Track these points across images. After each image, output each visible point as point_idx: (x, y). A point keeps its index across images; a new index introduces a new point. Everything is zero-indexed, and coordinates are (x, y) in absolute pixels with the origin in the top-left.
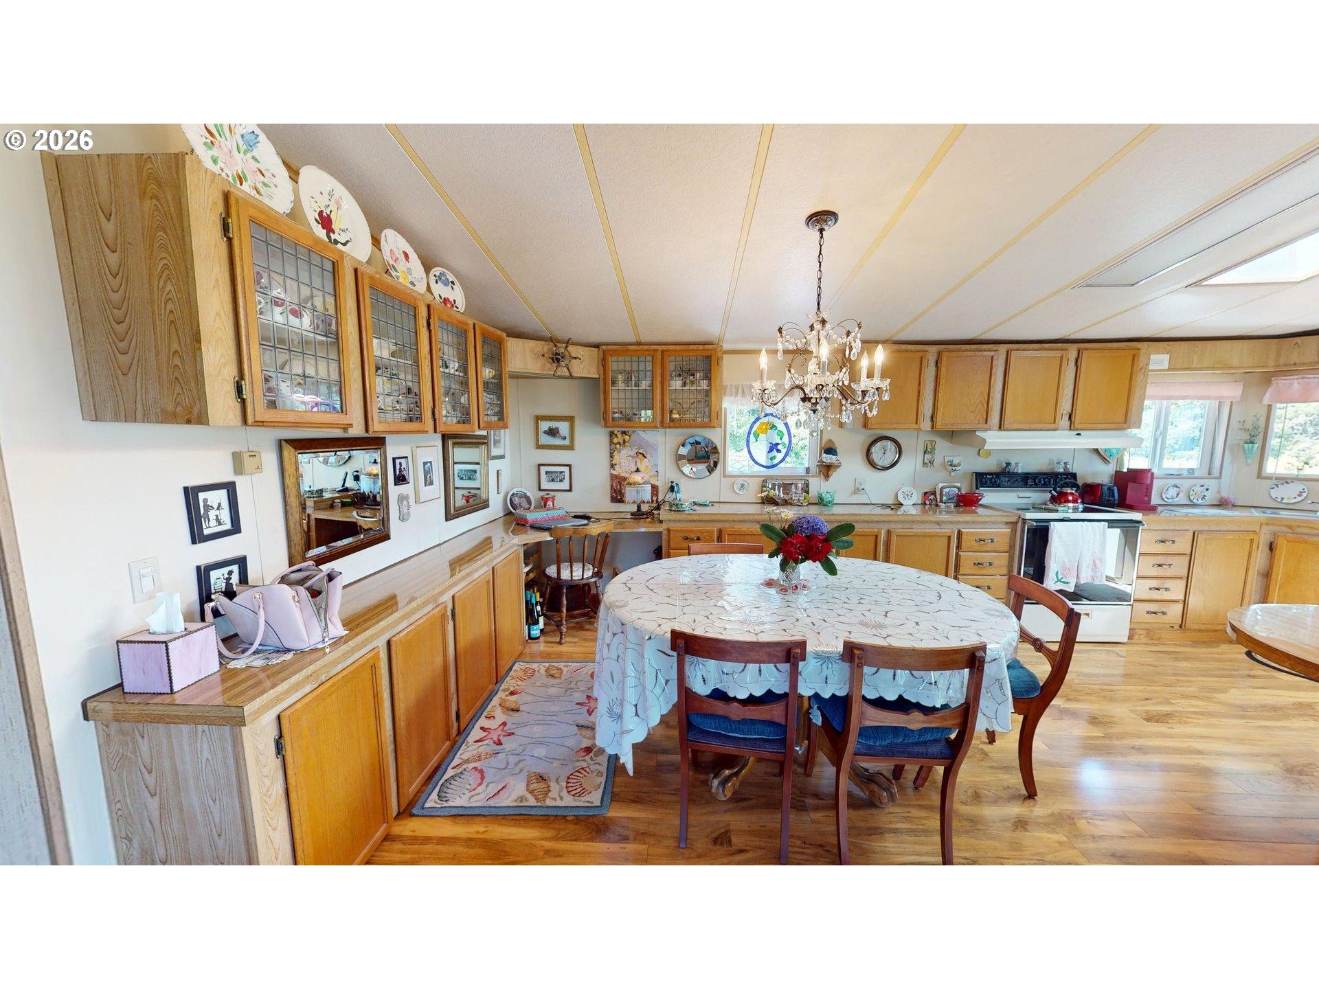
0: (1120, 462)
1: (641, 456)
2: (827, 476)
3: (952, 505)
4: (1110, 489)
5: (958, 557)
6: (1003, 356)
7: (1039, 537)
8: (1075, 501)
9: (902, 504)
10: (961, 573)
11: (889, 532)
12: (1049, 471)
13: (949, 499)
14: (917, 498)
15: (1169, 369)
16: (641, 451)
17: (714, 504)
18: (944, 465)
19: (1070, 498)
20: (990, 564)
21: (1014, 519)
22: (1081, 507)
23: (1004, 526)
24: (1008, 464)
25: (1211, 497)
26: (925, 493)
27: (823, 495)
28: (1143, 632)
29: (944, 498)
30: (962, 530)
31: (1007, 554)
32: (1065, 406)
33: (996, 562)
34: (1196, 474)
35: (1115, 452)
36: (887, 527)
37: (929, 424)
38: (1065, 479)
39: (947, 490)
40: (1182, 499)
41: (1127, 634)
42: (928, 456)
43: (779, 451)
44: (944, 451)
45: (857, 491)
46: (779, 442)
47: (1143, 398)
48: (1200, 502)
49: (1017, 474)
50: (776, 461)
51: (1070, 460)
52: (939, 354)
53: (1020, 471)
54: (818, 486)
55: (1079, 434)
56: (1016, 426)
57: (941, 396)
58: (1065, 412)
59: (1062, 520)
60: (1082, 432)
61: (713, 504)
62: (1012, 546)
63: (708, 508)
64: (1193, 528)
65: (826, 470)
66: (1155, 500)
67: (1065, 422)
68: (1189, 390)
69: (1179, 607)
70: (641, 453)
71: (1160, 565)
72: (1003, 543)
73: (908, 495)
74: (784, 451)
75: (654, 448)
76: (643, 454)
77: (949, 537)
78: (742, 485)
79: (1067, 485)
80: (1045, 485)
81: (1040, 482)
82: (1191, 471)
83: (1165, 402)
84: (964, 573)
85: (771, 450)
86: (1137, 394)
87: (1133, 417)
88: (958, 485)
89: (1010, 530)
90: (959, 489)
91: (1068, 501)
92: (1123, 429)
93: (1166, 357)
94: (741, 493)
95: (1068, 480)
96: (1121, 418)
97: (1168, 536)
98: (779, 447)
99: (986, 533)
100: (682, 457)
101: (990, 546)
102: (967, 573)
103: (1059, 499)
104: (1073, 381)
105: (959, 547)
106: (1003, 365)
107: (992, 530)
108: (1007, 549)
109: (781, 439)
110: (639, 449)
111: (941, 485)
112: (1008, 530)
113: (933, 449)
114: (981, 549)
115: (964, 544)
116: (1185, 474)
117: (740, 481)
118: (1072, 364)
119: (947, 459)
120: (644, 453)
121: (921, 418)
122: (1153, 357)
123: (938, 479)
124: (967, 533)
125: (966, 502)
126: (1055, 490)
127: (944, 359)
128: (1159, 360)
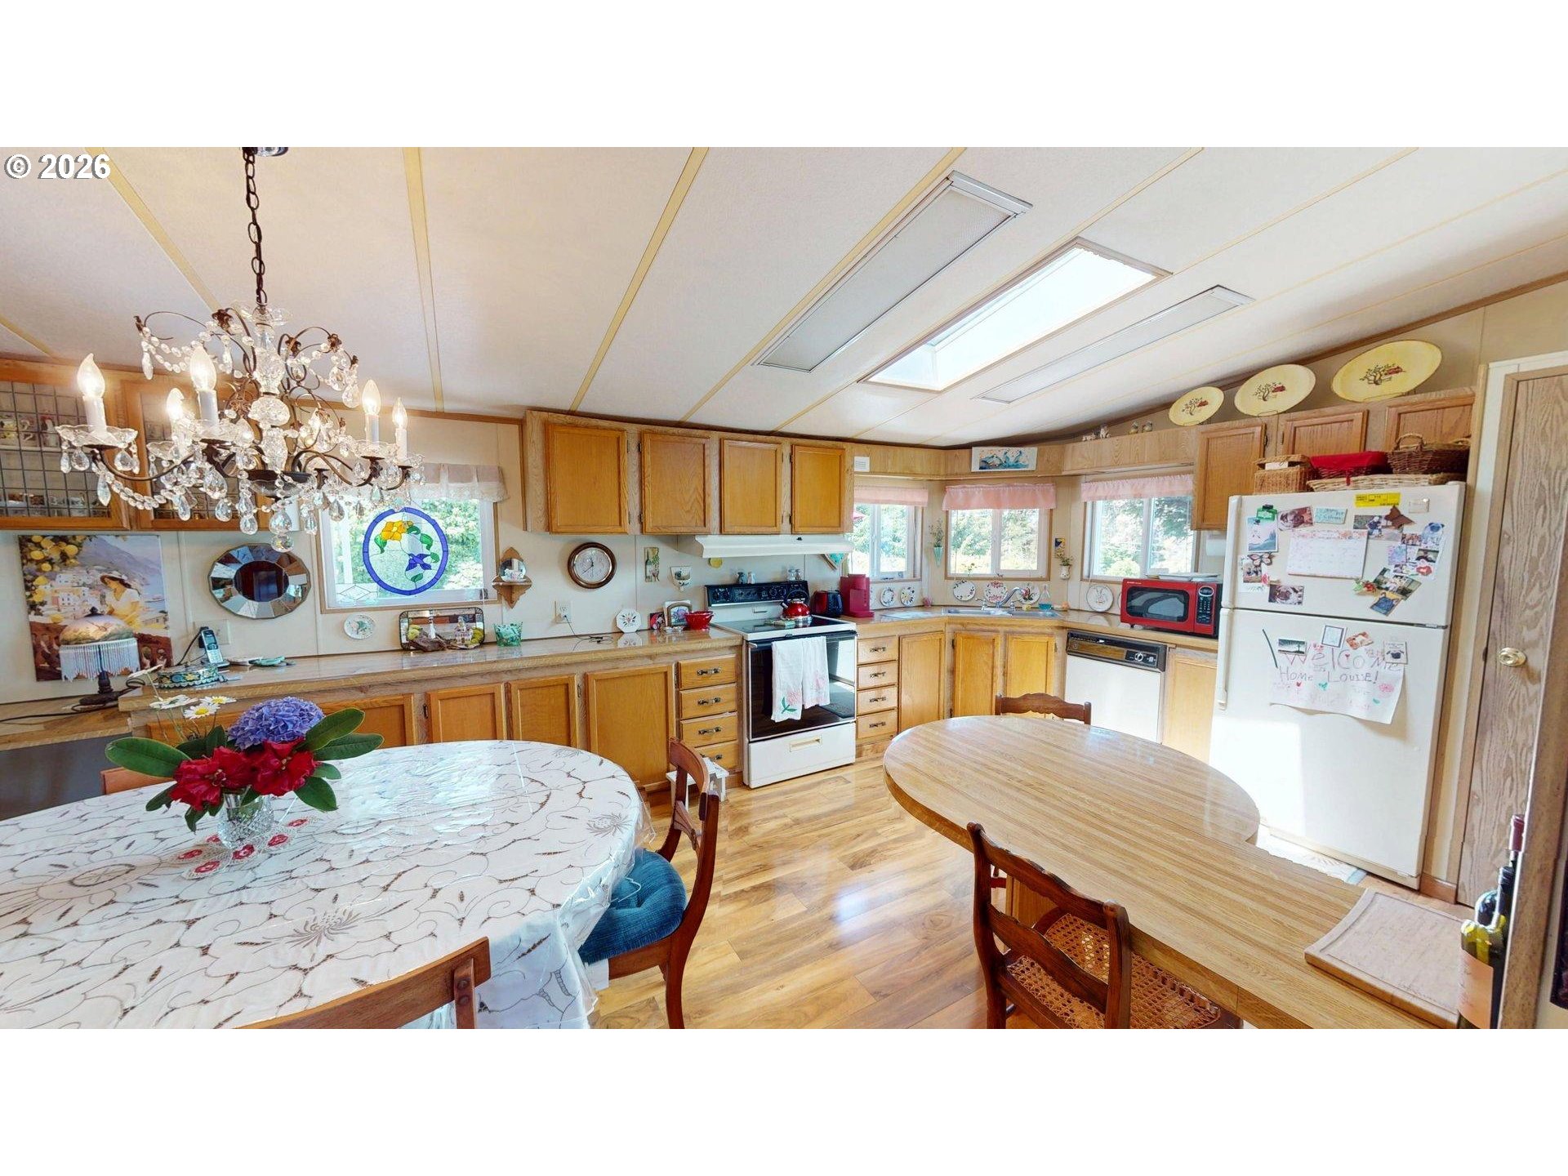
0: (845, 567)
1: (114, 585)
2: (511, 602)
3: (679, 629)
4: (835, 597)
5: (679, 697)
6: (716, 446)
7: (762, 661)
8: (804, 614)
9: (622, 632)
10: (684, 717)
11: (585, 677)
12: (782, 580)
13: (679, 621)
14: (642, 622)
15: (871, 472)
16: (115, 574)
17: (294, 662)
18: (670, 578)
19: (800, 610)
20: (717, 700)
21: (738, 642)
22: (809, 619)
23: (728, 652)
24: (741, 574)
25: (917, 601)
26: (652, 616)
27: (502, 630)
28: (869, 746)
29: (673, 620)
30: (681, 662)
31: (734, 685)
32: (785, 508)
33: (723, 698)
34: (905, 577)
35: (839, 557)
36: (582, 670)
37: (637, 526)
38: (797, 588)
39: (675, 610)
40: (895, 603)
41: (854, 752)
42: (650, 568)
43: (426, 567)
44: (669, 560)
45: (559, 619)
46: (426, 552)
47: (852, 501)
48: (909, 604)
49: (750, 585)
50: (420, 583)
51: (800, 566)
52: (641, 436)
53: (753, 582)
54: (496, 617)
55: (800, 539)
56: (737, 529)
57: (648, 490)
58: (785, 514)
59: (785, 638)
60: (802, 537)
61: (289, 662)
62: (739, 675)
63: (278, 671)
64: (898, 633)
65: (509, 592)
66: (873, 604)
67: (786, 525)
68: (892, 495)
69: (894, 714)
70: (113, 579)
71: (876, 675)
72: (728, 672)
73: (629, 620)
74: (435, 567)
75: (151, 568)
76: (122, 582)
77: (666, 674)
78: (361, 624)
79: (799, 596)
80: (778, 597)
81: (773, 593)
82: (901, 574)
83: (876, 505)
84: (688, 716)
85: (411, 566)
86: (846, 498)
87: (846, 522)
88: (688, 602)
89: (734, 656)
90: (689, 607)
91: (798, 614)
92: (837, 533)
93: (867, 460)
94: (359, 637)
95: (799, 590)
96: (835, 522)
97: (880, 643)
98: (427, 560)
99: (711, 663)
100: (217, 583)
101: (714, 678)
102: (693, 715)
103: (790, 612)
104: (789, 479)
105: (678, 684)
106: (717, 456)
107: (714, 658)
108: (733, 679)
109: (428, 547)
110: (109, 570)
111: (668, 604)
112: (731, 656)
113: (656, 558)
114: (705, 683)
115: (684, 680)
116: (896, 577)
117: (356, 617)
118: (787, 459)
119: (675, 570)
120: (124, 577)
121: (626, 519)
122: (857, 459)
123: (665, 597)
124: (687, 666)
125: (696, 623)
126: (785, 602)
127: (648, 443)
128: (861, 463)
